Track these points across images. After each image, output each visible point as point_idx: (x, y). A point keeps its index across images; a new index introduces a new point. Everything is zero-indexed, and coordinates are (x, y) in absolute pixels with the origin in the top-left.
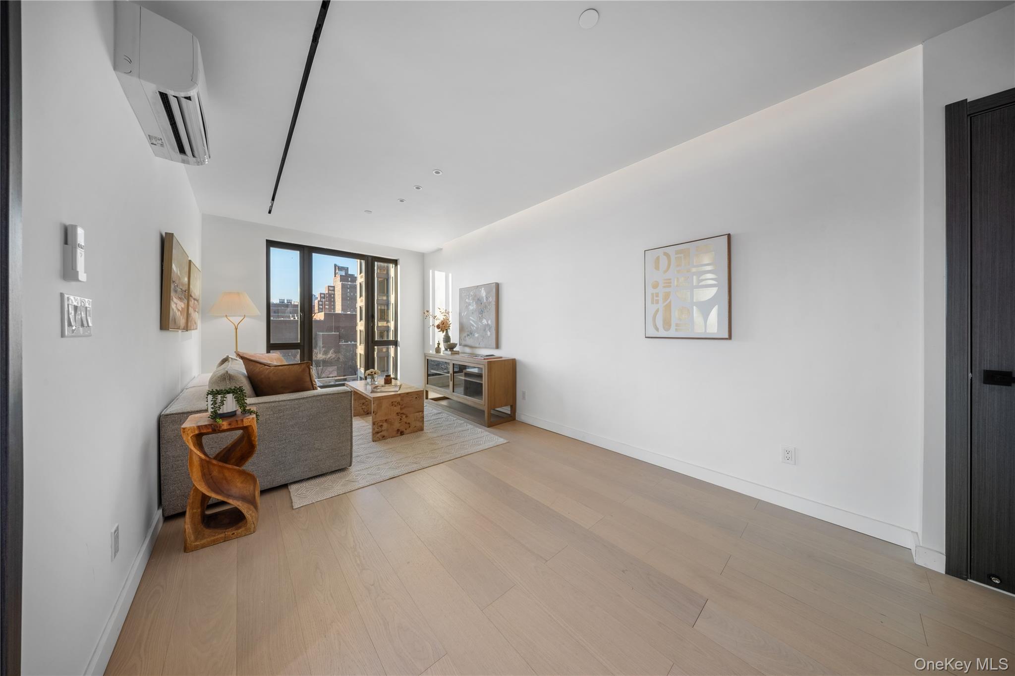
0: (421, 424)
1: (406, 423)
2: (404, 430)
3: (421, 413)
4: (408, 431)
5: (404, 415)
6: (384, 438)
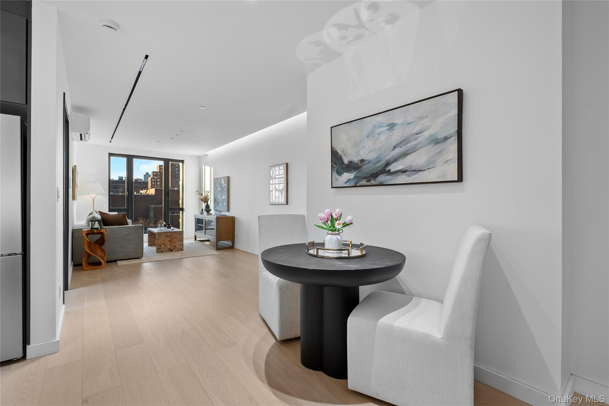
0: (182, 247)
1: (174, 246)
2: (173, 249)
3: (181, 242)
4: (175, 250)
5: (173, 242)
6: (162, 252)
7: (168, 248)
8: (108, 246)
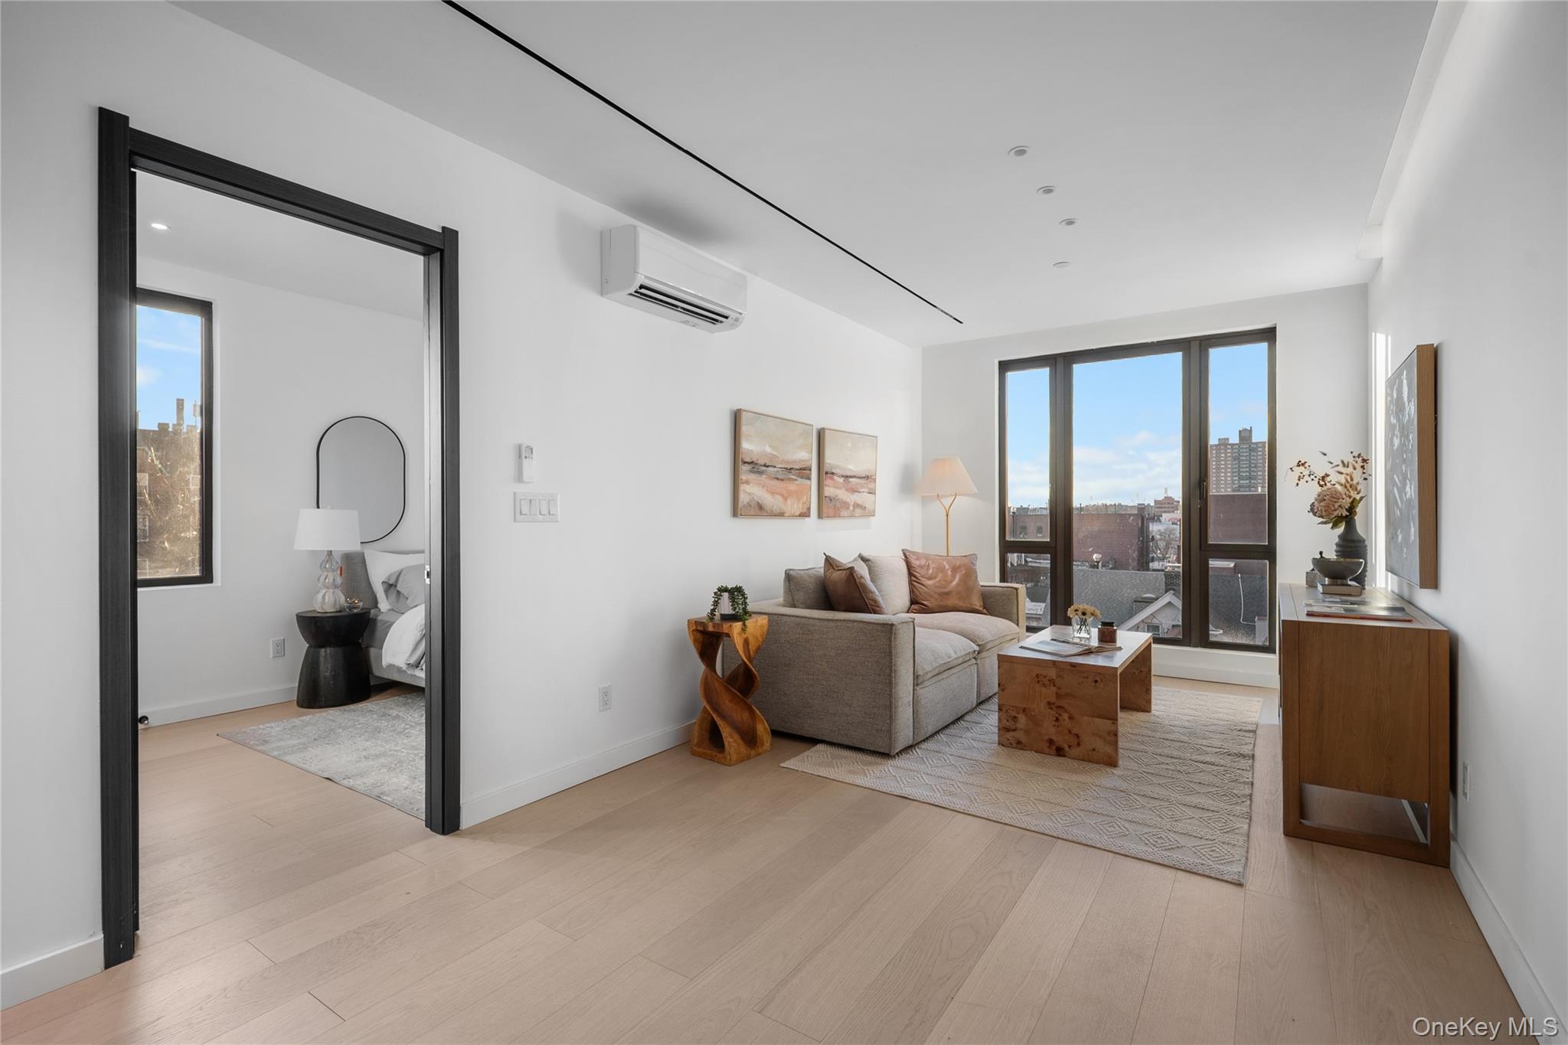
0: (1110, 749)
2: (1065, 746)
4: (1075, 751)
5: (1066, 711)
6: (1019, 745)
7: (1047, 738)
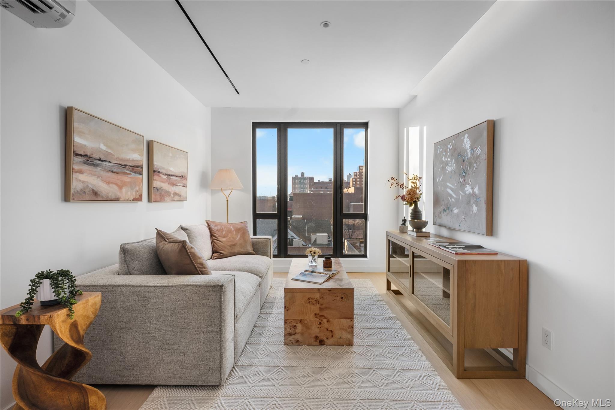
0: (349, 336)
1: (327, 330)
2: (325, 339)
3: (349, 320)
4: (331, 341)
5: (325, 318)
6: (298, 342)
7: (314, 336)
8: (132, 342)
